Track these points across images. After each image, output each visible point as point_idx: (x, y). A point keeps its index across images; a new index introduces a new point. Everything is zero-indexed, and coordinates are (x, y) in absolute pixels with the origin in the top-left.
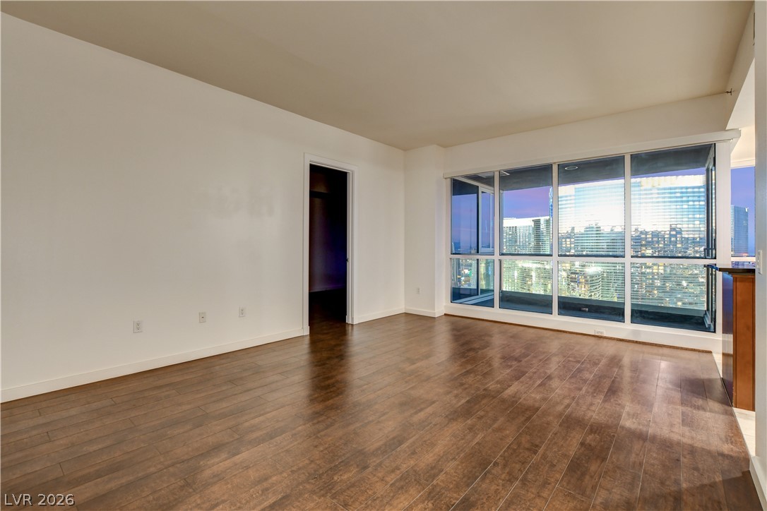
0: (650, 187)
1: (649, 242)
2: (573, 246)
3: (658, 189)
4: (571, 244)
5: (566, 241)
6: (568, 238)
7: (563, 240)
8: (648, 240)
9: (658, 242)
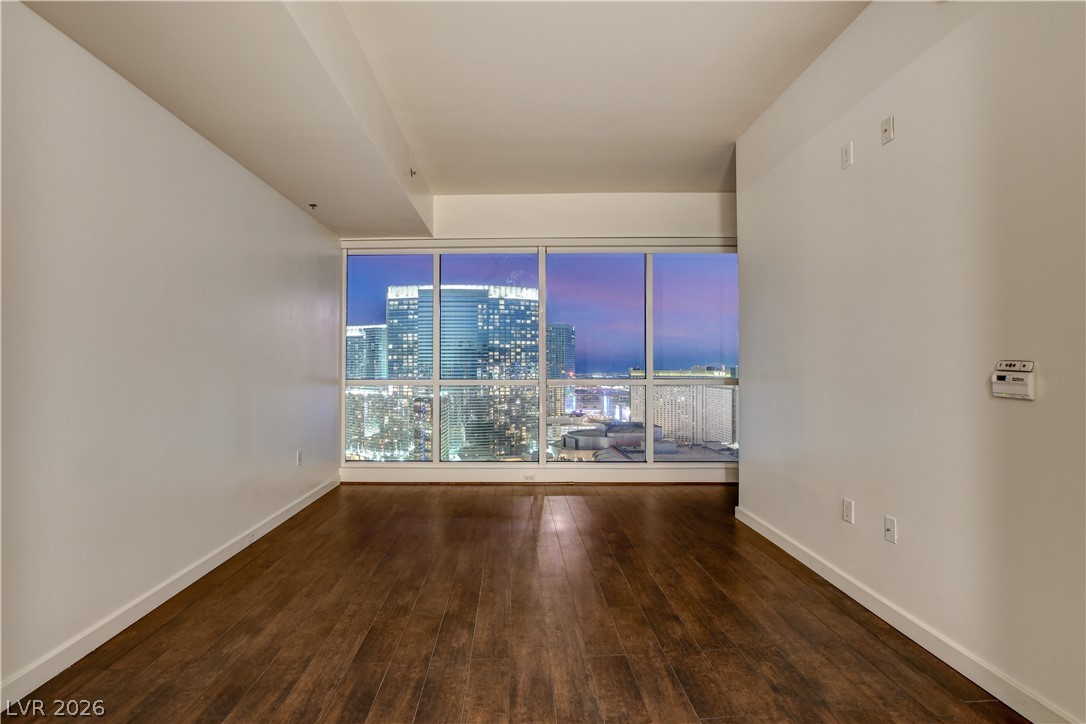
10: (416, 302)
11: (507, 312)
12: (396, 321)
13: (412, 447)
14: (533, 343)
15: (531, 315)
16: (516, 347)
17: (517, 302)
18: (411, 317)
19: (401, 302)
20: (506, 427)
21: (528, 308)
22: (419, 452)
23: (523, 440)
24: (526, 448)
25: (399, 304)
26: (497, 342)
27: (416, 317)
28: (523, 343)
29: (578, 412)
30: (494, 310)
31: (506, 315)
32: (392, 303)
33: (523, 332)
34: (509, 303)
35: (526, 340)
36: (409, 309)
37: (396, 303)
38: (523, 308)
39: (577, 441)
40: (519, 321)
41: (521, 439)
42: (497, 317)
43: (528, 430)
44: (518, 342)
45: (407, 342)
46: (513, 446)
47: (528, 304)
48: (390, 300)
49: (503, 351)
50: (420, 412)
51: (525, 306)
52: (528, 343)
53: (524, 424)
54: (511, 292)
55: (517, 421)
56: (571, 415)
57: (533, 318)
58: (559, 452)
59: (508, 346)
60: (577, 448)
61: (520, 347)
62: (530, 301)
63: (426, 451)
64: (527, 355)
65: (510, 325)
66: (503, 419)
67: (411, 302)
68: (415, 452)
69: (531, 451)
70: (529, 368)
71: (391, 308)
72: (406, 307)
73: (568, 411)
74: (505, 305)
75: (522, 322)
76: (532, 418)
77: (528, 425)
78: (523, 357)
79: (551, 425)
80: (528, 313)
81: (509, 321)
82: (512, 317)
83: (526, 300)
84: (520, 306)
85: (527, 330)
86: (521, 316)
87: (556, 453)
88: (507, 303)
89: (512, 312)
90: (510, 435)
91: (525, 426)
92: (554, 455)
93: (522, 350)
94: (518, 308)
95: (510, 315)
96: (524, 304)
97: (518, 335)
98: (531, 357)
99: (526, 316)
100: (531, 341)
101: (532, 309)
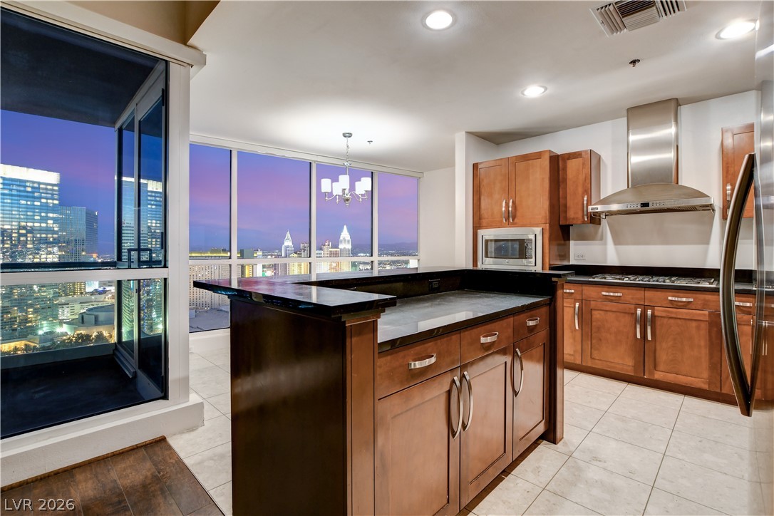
3: (4, 179)
9: (3, 242)
11: (7, 191)
14: (44, 225)
15: (41, 198)
16: (19, 229)
17: (22, 183)
20: (6, 310)
21: (36, 190)
23: (31, 322)
24: (33, 330)
28: (29, 224)
29: (101, 289)
31: (4, 194)
33: (29, 213)
34: (8, 181)
35: (34, 221)
38: (29, 189)
39: (96, 318)
40: (23, 202)
41: (26, 320)
43: (36, 311)
44: (23, 224)
46: (15, 330)
47: (36, 185)
51: (32, 187)
52: (37, 224)
53: (31, 306)
54: (13, 171)
55: (21, 302)
56: (92, 293)
57: (44, 201)
58: (75, 329)
59: (7, 227)
60: (97, 322)
61: (24, 228)
62: (39, 183)
64: (33, 237)
65: (12, 205)
69: (40, 332)
70: (39, 249)
73: (89, 289)
74: (4, 184)
75: (29, 203)
76: (43, 299)
77: (36, 306)
78: (29, 239)
79: (68, 304)
80: (36, 195)
81: (9, 201)
82: (14, 198)
83: (34, 182)
84: (26, 187)
85: (34, 212)
86: (27, 197)
87: (71, 331)
88: (6, 182)
89: (14, 192)
90: (11, 318)
91: (31, 308)
92: (69, 333)
93: (28, 232)
94: (22, 189)
95: (12, 195)
96: (31, 185)
97: (22, 217)
98: (40, 239)
99: (34, 197)
100: (40, 223)
101: (41, 191)
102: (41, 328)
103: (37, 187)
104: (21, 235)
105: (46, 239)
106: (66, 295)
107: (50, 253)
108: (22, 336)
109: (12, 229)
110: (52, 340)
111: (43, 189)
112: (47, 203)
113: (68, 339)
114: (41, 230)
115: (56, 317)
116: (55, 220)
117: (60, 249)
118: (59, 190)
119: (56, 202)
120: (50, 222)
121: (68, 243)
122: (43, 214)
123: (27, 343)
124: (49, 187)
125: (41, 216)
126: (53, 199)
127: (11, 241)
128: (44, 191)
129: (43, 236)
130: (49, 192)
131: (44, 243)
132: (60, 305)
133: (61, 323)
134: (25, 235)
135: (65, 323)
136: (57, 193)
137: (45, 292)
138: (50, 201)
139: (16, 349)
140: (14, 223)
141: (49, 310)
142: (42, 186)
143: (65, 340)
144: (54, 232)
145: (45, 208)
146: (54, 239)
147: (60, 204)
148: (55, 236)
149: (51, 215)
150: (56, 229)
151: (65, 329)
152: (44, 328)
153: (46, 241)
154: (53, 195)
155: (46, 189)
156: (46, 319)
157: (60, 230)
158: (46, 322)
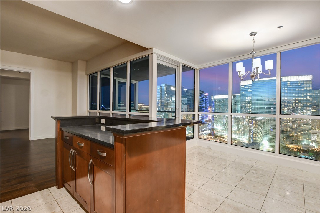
0: (286, 80)
1: (286, 106)
2: (251, 107)
3: (290, 82)
4: (250, 106)
5: (248, 105)
6: (249, 104)
7: (246, 105)
8: (285, 105)
9: (290, 106)
10: (251, 86)
11: (291, 86)
12: (243, 93)
13: (248, 135)
14: (305, 98)
15: (304, 87)
16: (296, 101)
17: (297, 82)
18: (249, 91)
19: (245, 86)
20: (290, 132)
21: (302, 84)
22: (251, 137)
23: (299, 138)
24: (300, 142)
25: (244, 87)
26: (286, 99)
27: (251, 91)
28: (300, 99)
30: (285, 86)
31: (290, 88)
32: (242, 87)
33: (299, 94)
34: (292, 83)
36: (248, 88)
37: (244, 86)
38: (299, 84)
40: (297, 90)
41: (297, 138)
42: (286, 89)
43: (301, 134)
44: (297, 99)
45: (248, 100)
46: (293, 140)
47: (302, 82)
48: (242, 86)
49: (289, 102)
50: (251, 123)
51: (301, 83)
52: (302, 98)
53: (299, 132)
54: (293, 78)
55: (296, 130)
57: (305, 88)
59: (291, 100)
61: (298, 100)
62: (304, 81)
63: (253, 137)
64: (301, 104)
65: (293, 92)
66: (289, 129)
67: (249, 86)
68: (249, 137)
69: (303, 143)
70: (303, 109)
71: (242, 88)
72: (247, 88)
74: (290, 84)
75: (299, 90)
76: (304, 130)
77: (301, 132)
78: (299, 104)
79: (316, 134)
80: (302, 86)
81: (292, 90)
82: (294, 89)
83: (301, 81)
84: (298, 83)
85: (301, 93)
86: (299, 87)
87: (317, 146)
88: (291, 83)
89: (294, 86)
90: (292, 135)
91: (300, 133)
92: (316, 147)
93: (299, 102)
94: (297, 84)
95: (293, 88)
96: (300, 82)
97: (297, 96)
98: (304, 105)
99: (301, 87)
100: (304, 98)
101: (304, 84)
102: (304, 142)
103: (302, 83)
104: (296, 103)
105: (306, 104)
106: (316, 130)
107: (308, 110)
108: (296, 143)
109: (293, 101)
110: (308, 148)
111: (305, 83)
112: (307, 89)
113: (315, 150)
114: (304, 101)
115: (310, 139)
116: (310, 96)
117: (313, 109)
118: (312, 83)
119: (311, 88)
120: (308, 97)
121: (317, 106)
122: (305, 94)
123: (297, 147)
124: (308, 82)
125: (304, 95)
126: (309, 87)
127: (293, 105)
128: (306, 84)
129: (305, 103)
130: (307, 84)
131: (305, 106)
132: (312, 133)
133: (312, 142)
134: (298, 103)
135: (314, 142)
136: (311, 84)
137: (305, 127)
138: (308, 88)
139: (293, 148)
140: (294, 99)
141: (307, 135)
142: (305, 82)
143: (313, 150)
144: (309, 101)
145: (306, 91)
146: (310, 104)
147: (313, 89)
148: (310, 103)
149: (309, 94)
150: (311, 100)
151: (314, 144)
152: (305, 142)
153: (306, 105)
154: (309, 85)
155: (307, 83)
156: (306, 139)
157: (312, 101)
158: (305, 140)
